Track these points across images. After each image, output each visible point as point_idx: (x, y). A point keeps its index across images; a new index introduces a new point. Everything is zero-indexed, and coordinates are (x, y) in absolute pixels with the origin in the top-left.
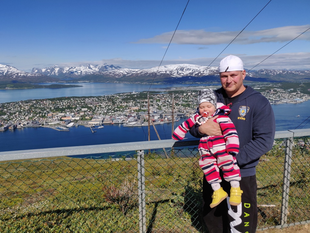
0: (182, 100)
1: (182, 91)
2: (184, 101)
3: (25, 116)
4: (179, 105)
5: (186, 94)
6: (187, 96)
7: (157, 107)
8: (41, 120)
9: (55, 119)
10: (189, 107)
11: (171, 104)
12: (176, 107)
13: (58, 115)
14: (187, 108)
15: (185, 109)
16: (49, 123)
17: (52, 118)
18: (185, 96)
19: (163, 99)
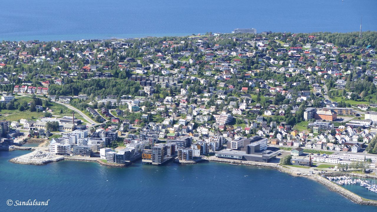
3: (213, 109)
8: (279, 136)
9: (347, 139)
13: (362, 123)
16: (317, 159)
17: (333, 134)
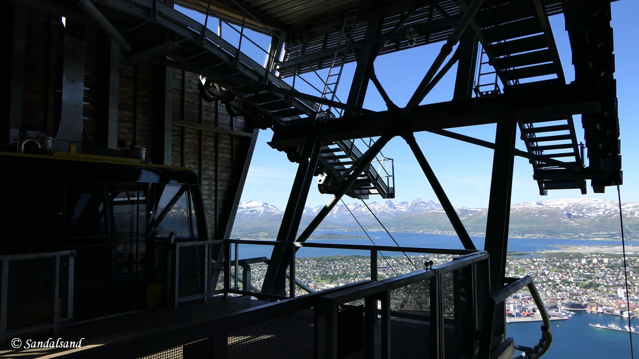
0: (578, 274)
1: (578, 253)
5: (588, 261)
6: (591, 266)
10: (596, 290)
13: (324, 288)
15: (586, 294)
18: (584, 265)
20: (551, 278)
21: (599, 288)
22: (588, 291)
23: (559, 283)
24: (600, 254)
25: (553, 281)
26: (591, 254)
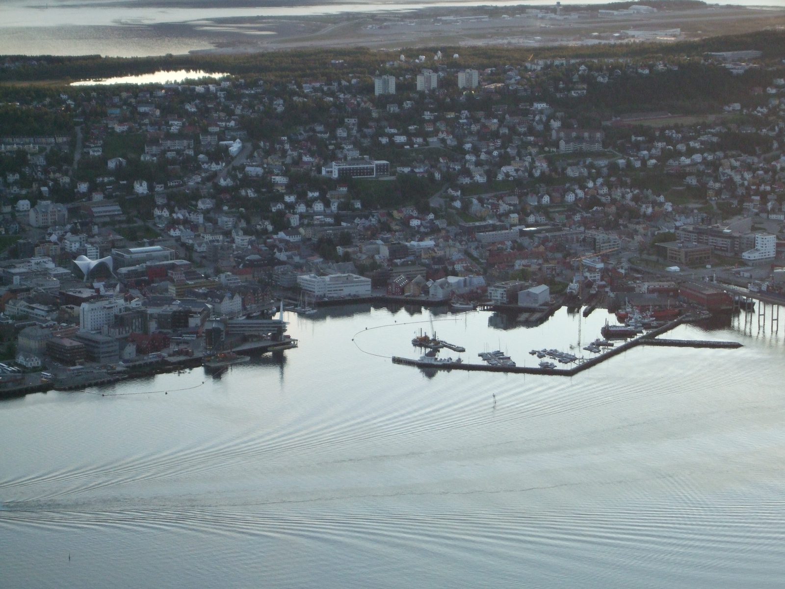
0: (357, 145)
1: (361, 51)
2: (375, 151)
4: (325, 186)
5: (399, 87)
6: (408, 104)
7: (116, 209)
10: (424, 210)
11: (248, 182)
12: (302, 208)
14: (405, 223)
15: (387, 229)
18: (383, 101)
19: (169, 136)
20: (254, 170)
21: (435, 202)
22: (395, 214)
23: (281, 190)
24: (443, 50)
25: (262, 183)
26: (411, 54)
